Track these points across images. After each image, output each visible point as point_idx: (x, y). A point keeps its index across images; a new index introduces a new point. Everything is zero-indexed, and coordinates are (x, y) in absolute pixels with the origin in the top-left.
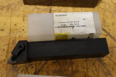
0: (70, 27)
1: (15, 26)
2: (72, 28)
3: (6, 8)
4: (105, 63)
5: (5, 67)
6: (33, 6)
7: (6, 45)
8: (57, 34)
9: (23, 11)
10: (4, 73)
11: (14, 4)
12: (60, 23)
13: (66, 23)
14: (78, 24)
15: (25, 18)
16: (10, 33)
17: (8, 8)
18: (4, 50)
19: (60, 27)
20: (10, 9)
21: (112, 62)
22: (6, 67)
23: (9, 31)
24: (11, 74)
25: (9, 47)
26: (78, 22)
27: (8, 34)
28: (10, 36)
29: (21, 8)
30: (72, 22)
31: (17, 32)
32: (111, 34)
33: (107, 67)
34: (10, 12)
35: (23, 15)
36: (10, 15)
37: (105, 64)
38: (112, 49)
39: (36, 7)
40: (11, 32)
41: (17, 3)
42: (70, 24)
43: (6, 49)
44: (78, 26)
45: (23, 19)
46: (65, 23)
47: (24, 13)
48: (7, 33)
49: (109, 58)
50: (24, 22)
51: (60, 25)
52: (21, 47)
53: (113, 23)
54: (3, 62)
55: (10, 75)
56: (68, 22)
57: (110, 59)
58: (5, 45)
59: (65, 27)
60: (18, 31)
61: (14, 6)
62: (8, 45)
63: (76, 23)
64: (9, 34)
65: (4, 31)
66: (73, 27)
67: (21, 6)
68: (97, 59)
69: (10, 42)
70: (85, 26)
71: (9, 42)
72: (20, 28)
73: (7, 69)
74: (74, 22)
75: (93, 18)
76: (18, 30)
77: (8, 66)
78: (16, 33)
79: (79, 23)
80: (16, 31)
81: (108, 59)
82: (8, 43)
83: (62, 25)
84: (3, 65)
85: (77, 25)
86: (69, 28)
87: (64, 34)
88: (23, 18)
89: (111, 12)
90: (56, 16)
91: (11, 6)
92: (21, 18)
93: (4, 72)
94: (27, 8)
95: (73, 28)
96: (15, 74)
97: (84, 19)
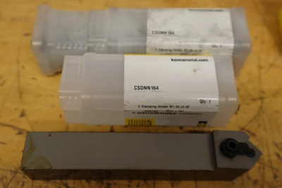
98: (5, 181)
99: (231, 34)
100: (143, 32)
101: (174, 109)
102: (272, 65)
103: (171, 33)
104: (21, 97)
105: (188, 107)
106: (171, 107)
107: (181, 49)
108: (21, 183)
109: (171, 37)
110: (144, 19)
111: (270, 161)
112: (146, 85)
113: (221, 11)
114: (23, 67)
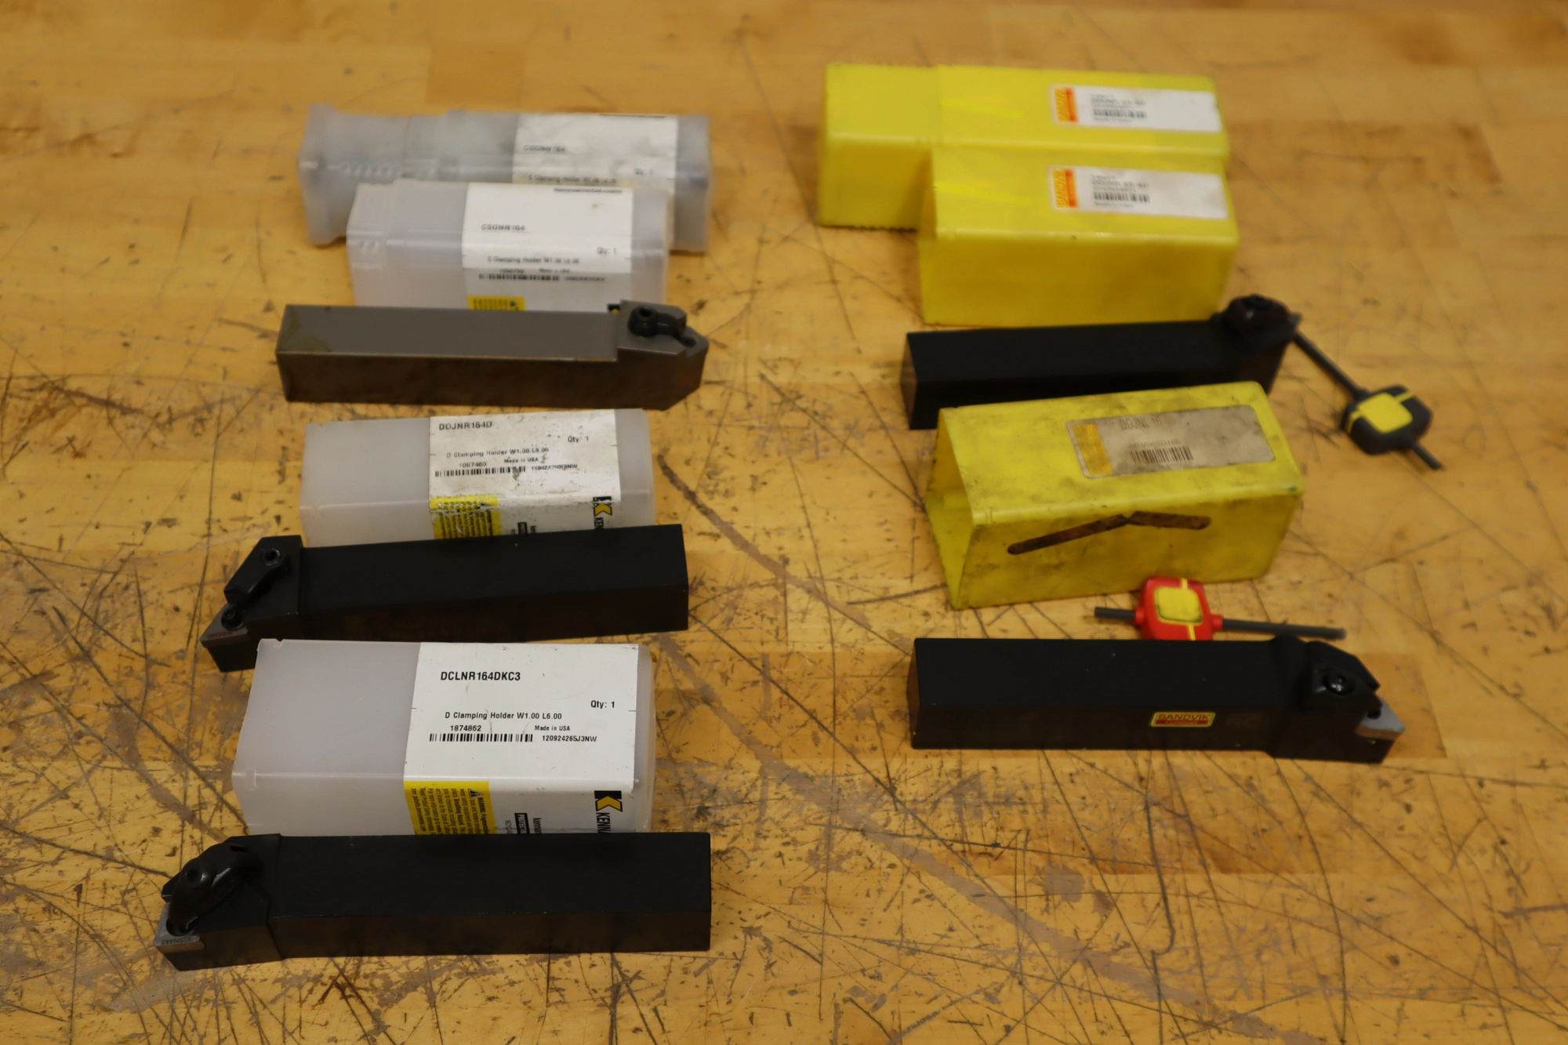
0: (502, 470)
1: (236, 503)
2: (511, 474)
3: (191, 419)
4: (689, 655)
5: (185, 683)
6: (337, 406)
7: (187, 590)
8: (443, 500)
9: (281, 432)
10: (178, 706)
11: (232, 399)
12: (457, 455)
13: (486, 458)
14: (540, 459)
15: (290, 465)
16: (209, 535)
17: (201, 421)
18: (177, 609)
19: (458, 473)
20: (211, 424)
21: (725, 648)
22: (190, 683)
23: (205, 526)
24: (213, 709)
25: (205, 595)
26: (545, 450)
27: (197, 540)
28: (208, 548)
29: (268, 418)
30: (513, 452)
31: (248, 529)
32: (738, 528)
33: (697, 669)
34: (209, 436)
35: (280, 452)
36: (211, 450)
37: (689, 660)
38: (735, 593)
39: (353, 412)
40: (215, 530)
41: (245, 396)
42: (506, 461)
43: (187, 606)
44: (540, 468)
45: (278, 468)
46: (481, 455)
47: (282, 442)
48: (193, 534)
49: (712, 631)
50: (281, 482)
51: (456, 465)
52: (272, 556)
53: (754, 478)
54: (173, 661)
55: (210, 714)
56: (493, 453)
57: (717, 635)
58: (182, 589)
59: (478, 472)
60: (248, 523)
61: (229, 410)
62: (197, 589)
63: (535, 455)
64: (206, 539)
65: (175, 528)
66: (518, 471)
67: (272, 408)
68: (655, 639)
69: (210, 576)
70: (575, 466)
71: (204, 573)
72: (264, 512)
73: (192, 688)
74: (526, 451)
75: (614, 435)
76: (251, 518)
77: (197, 679)
78: (237, 535)
79: (548, 454)
80: (239, 524)
81: (711, 636)
82: (198, 579)
83: (467, 465)
84: (175, 675)
85: (538, 464)
86: (498, 474)
87: (472, 500)
88: (281, 464)
89: (751, 428)
90: (442, 427)
91: (216, 411)
92: (269, 467)
93: (178, 703)
94: (302, 415)
95: (515, 477)
96: (235, 710)
97: (572, 439)
98: (238, 402)
99: (672, 154)
100: (509, 148)
101: (553, 267)
102: (786, 239)
103: (560, 150)
104: (264, 281)
105: (576, 261)
106: (547, 260)
107: (578, 176)
108: (268, 407)
109: (559, 157)
110: (514, 127)
111: (746, 385)
112: (505, 223)
113: (663, 117)
114: (269, 233)
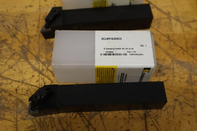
10: (36, 47)
16: (40, 9)
18: (34, 25)
21: (159, 33)
24: (44, 48)
27: (37, 10)
28: (40, 12)
43: (36, 25)
52: (56, 11)
54: (34, 37)
58: (35, 21)
62: (38, 21)
65: (32, 8)
71: (39, 17)
73: (39, 43)
84: (35, 40)
